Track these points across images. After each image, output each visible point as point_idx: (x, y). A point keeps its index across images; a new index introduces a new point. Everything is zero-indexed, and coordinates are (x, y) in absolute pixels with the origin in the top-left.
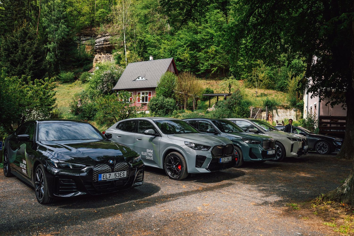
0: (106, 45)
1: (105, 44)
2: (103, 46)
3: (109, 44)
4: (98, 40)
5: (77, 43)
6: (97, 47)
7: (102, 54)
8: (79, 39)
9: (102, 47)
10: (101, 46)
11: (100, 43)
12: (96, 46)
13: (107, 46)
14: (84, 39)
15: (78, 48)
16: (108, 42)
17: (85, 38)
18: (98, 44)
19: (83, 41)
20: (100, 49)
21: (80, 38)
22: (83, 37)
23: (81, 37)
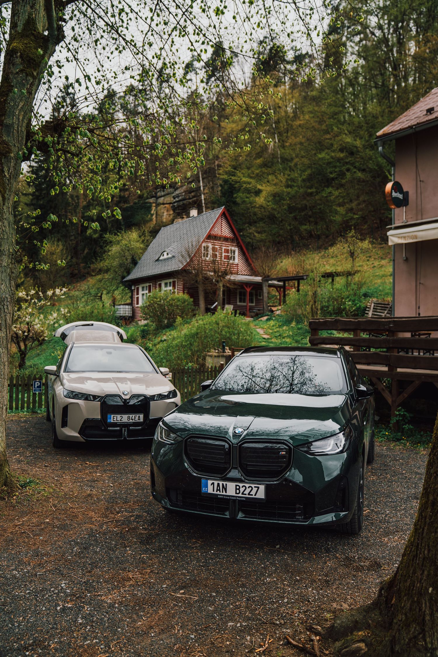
0: (190, 199)
1: (188, 197)
2: (185, 202)
3: (194, 197)
4: (177, 192)
5: (150, 203)
6: (176, 204)
7: (184, 216)
8: (154, 195)
9: (184, 204)
10: (181, 203)
11: (180, 198)
12: (174, 203)
13: (191, 201)
14: (163, 194)
15: (152, 212)
16: (193, 194)
17: (164, 191)
18: (177, 199)
19: (161, 197)
20: (180, 208)
21: (156, 193)
22: (160, 191)
23: (158, 190)
